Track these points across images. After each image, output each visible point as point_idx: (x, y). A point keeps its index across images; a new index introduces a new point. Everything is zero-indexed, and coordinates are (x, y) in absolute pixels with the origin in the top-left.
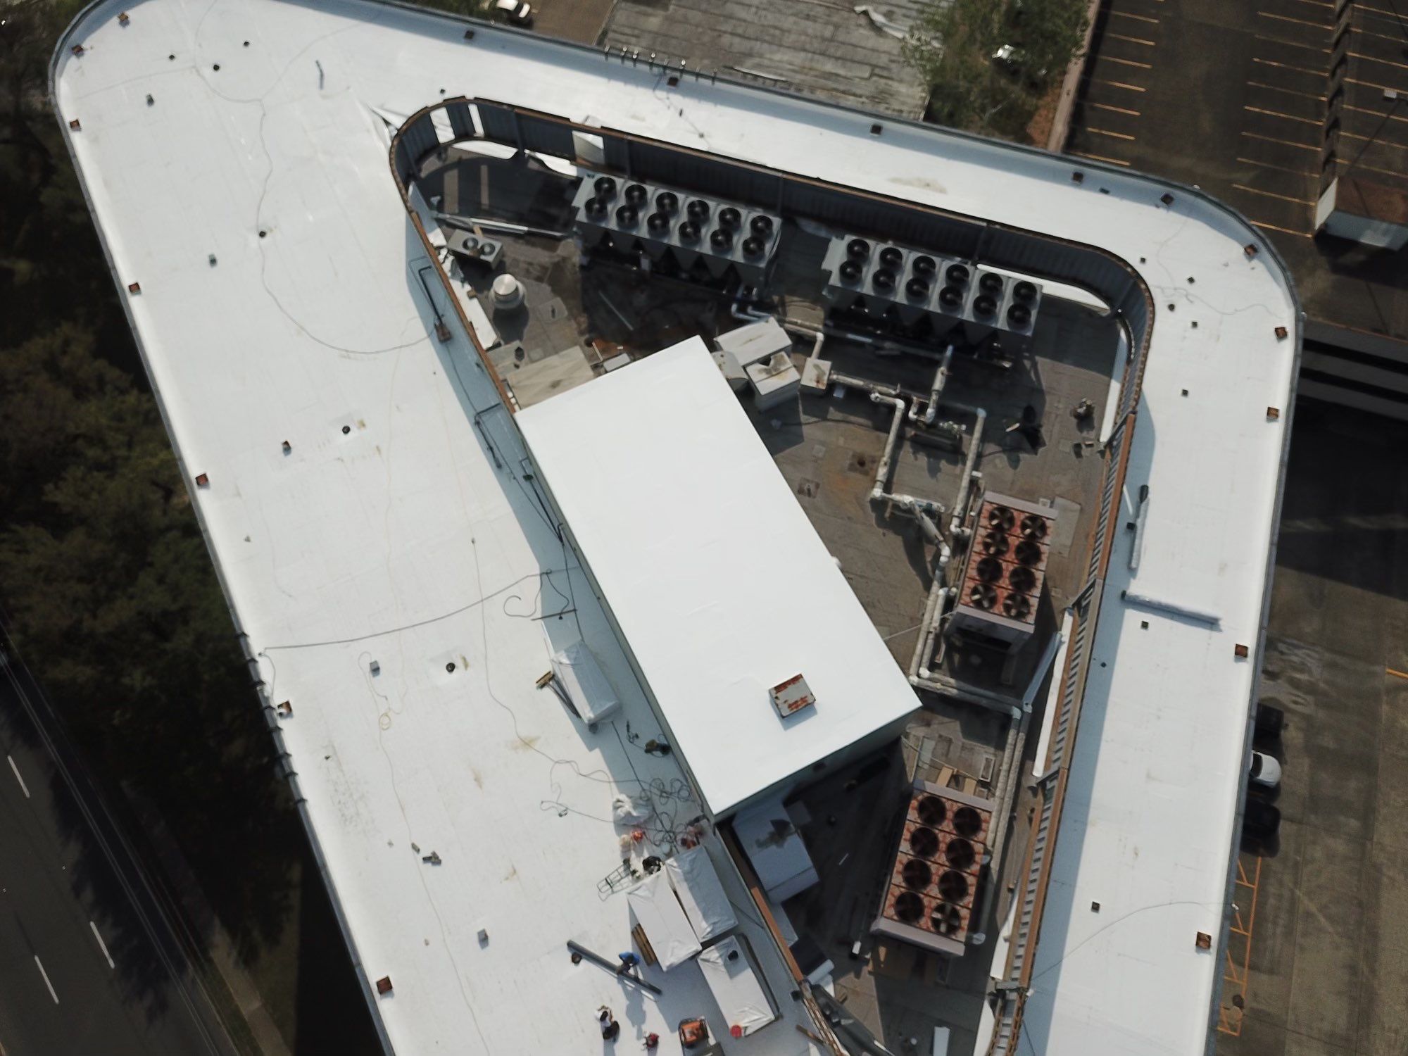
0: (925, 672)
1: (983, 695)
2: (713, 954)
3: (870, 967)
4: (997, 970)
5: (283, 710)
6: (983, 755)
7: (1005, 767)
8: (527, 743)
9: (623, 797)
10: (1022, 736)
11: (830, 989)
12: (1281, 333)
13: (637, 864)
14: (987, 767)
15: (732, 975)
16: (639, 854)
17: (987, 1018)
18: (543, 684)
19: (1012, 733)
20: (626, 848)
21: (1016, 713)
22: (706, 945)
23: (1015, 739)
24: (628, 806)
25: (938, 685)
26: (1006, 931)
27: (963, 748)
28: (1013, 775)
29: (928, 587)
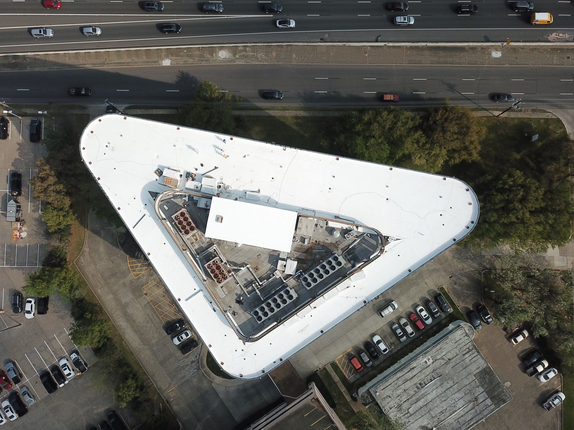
0: (215, 248)
1: (204, 254)
2: (200, 185)
3: (182, 206)
4: (168, 223)
5: (284, 149)
6: (197, 247)
7: (192, 247)
8: (251, 182)
9: (232, 189)
10: (194, 254)
11: (184, 198)
12: (222, 364)
13: (221, 185)
14: (194, 245)
15: (195, 185)
16: (222, 186)
17: (164, 216)
18: (259, 190)
19: (195, 253)
20: (224, 184)
21: (198, 256)
22: (202, 185)
23: (194, 253)
24: (230, 189)
25: (211, 248)
26: (172, 228)
27: (200, 245)
28: (190, 248)
29: (227, 261)
